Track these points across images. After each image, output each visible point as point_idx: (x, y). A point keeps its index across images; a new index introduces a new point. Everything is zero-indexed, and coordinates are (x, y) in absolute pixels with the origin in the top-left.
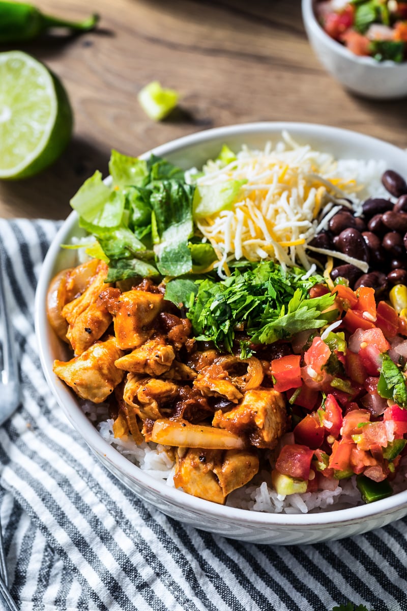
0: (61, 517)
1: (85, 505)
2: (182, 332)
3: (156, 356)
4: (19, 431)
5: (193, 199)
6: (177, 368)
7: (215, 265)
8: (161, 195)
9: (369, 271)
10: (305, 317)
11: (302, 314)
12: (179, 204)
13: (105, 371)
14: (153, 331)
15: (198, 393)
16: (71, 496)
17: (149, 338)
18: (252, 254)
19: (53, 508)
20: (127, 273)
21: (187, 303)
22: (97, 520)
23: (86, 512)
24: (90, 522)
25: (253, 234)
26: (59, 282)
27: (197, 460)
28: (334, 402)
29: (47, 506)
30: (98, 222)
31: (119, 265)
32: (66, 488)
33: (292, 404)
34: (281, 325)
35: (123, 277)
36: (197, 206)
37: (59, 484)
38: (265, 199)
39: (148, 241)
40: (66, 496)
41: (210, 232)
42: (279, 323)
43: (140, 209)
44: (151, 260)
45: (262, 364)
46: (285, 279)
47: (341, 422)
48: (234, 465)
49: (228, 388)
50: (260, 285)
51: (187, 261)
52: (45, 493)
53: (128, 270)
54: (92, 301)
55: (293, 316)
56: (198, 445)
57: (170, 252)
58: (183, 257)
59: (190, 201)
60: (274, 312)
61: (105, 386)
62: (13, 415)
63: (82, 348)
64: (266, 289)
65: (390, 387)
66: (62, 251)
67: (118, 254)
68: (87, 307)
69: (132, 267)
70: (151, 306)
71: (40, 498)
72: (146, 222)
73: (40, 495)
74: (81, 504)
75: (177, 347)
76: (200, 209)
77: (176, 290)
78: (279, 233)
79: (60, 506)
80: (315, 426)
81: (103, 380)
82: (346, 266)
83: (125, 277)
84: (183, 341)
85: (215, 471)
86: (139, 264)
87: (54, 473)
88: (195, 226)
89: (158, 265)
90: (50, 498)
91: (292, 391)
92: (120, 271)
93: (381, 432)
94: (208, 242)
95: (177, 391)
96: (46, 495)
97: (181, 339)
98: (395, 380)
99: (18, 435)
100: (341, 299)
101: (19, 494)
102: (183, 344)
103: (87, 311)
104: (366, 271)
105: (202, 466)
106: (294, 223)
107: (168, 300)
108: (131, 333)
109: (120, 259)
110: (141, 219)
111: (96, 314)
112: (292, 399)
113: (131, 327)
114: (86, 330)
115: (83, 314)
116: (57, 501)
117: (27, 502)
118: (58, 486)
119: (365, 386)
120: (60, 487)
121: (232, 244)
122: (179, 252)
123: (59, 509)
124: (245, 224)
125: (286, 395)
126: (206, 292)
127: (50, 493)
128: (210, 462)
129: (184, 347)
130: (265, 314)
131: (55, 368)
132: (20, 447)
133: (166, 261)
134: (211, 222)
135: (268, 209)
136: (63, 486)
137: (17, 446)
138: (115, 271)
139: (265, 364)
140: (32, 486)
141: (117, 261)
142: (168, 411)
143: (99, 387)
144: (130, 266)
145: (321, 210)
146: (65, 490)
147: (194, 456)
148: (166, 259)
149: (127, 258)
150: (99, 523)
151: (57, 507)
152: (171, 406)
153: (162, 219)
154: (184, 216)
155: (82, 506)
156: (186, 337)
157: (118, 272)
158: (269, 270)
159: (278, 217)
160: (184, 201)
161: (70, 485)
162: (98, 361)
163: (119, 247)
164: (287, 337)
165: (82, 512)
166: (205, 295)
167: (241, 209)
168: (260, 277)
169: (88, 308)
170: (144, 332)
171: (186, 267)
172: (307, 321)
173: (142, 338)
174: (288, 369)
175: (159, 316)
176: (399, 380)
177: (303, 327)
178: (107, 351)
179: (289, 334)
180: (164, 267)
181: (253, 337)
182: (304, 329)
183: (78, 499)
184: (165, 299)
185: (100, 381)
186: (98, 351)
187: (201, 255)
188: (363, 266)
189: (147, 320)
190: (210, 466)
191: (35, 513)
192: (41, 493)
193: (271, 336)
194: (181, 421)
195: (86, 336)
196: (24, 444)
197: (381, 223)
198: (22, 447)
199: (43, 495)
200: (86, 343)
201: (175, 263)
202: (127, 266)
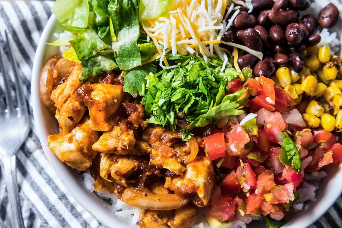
0: (63, 221)
1: (78, 213)
2: (138, 117)
3: (123, 146)
4: (31, 151)
5: (139, 8)
6: (137, 148)
7: (157, 57)
8: (116, 7)
9: (264, 58)
10: (228, 107)
11: (226, 106)
12: (129, 13)
13: (85, 151)
14: (118, 118)
15: (153, 167)
16: (68, 206)
17: (115, 124)
18: (183, 50)
19: (57, 216)
20: (95, 70)
21: (140, 91)
22: (86, 224)
23: (79, 217)
24: (82, 224)
25: (184, 36)
26: (47, 72)
27: (156, 216)
28: (250, 169)
29: (53, 215)
30: (71, 23)
31: (89, 63)
32: (64, 201)
33: (219, 168)
34: (211, 115)
35: (93, 74)
36: (142, 13)
37: (59, 198)
38: (189, 5)
39: (108, 40)
40: (65, 207)
41: (153, 33)
42: (210, 114)
43: (101, 15)
44: (111, 56)
45: (197, 140)
46: (210, 75)
47: (256, 184)
48: (182, 218)
49: (176, 167)
50: (193, 81)
51: (137, 57)
52: (51, 206)
53: (96, 67)
54: (72, 93)
55: (220, 108)
56: (157, 209)
57: (125, 50)
58: (134, 54)
59: (137, 11)
60: (205, 104)
61: (86, 162)
62: (26, 140)
63: (67, 130)
64: (198, 84)
65: (289, 158)
66: (47, 47)
67: (87, 54)
68: (69, 97)
69: (98, 64)
70: (116, 101)
71: (48, 209)
72: (106, 24)
73: (47, 207)
74: (75, 212)
75: (135, 127)
76: (144, 16)
77: (131, 81)
78: (202, 34)
79: (61, 214)
80: (236, 183)
81: (84, 159)
82: (247, 55)
83: (94, 74)
84: (139, 123)
85: (169, 224)
86: (103, 61)
87: (56, 189)
88: (141, 28)
89: (117, 60)
90: (54, 209)
91: (218, 160)
92: (90, 70)
93: (285, 193)
94: (151, 40)
95: (139, 166)
96: (51, 207)
97: (138, 122)
98: (292, 153)
99: (30, 153)
100: (250, 88)
101: (34, 206)
102: (140, 125)
103: (68, 101)
104: (261, 58)
105: (159, 220)
106: (212, 28)
107: (127, 91)
108: (103, 123)
109: (89, 59)
110: (102, 22)
111: (75, 104)
112: (219, 165)
113: (102, 119)
114: (69, 118)
115: (66, 104)
116: (59, 211)
117: (39, 212)
118: (59, 200)
119: (269, 154)
120: (60, 200)
121: (169, 43)
122: (131, 50)
123: (61, 216)
124: (178, 28)
125: (214, 163)
126: (154, 86)
127: (54, 205)
128: (165, 217)
129: (140, 127)
130: (199, 107)
131: (49, 143)
132: (32, 161)
133: (122, 57)
134: (152, 25)
135: (192, 13)
136: (62, 199)
137: (30, 161)
138: (87, 69)
139: (199, 140)
140: (42, 200)
141: (87, 61)
142: (133, 182)
143: (82, 163)
144: (97, 63)
145: (227, 10)
146: (63, 202)
147: (153, 213)
148: (122, 56)
149: (95, 57)
150: (88, 225)
151: (60, 215)
152: (135, 178)
153: (117, 23)
154: (133, 21)
155: (76, 213)
156: (142, 120)
157: (89, 71)
158: (199, 69)
159: (199, 20)
160: (132, 10)
161: (66, 199)
162: (80, 144)
163: (88, 48)
164: (215, 122)
165: (76, 217)
166: (154, 88)
167: (174, 17)
168: (193, 74)
169: (70, 99)
170: (112, 120)
171: (137, 62)
172: (229, 110)
173: (110, 126)
174: (217, 148)
175: (121, 106)
176: (295, 153)
177: (226, 114)
178: (85, 134)
179: (216, 120)
180: (121, 62)
181: (191, 124)
182: (227, 116)
183: (72, 209)
184: (124, 91)
185: (82, 160)
186: (79, 134)
187: (146, 50)
188: (259, 55)
189: (113, 111)
190: (165, 221)
191: (45, 220)
192: (48, 205)
193: (204, 122)
194: (143, 191)
195: (69, 123)
196: (35, 159)
197: (267, 18)
198: (34, 162)
199: (49, 207)
200: (70, 127)
201: (129, 58)
202: (95, 64)
